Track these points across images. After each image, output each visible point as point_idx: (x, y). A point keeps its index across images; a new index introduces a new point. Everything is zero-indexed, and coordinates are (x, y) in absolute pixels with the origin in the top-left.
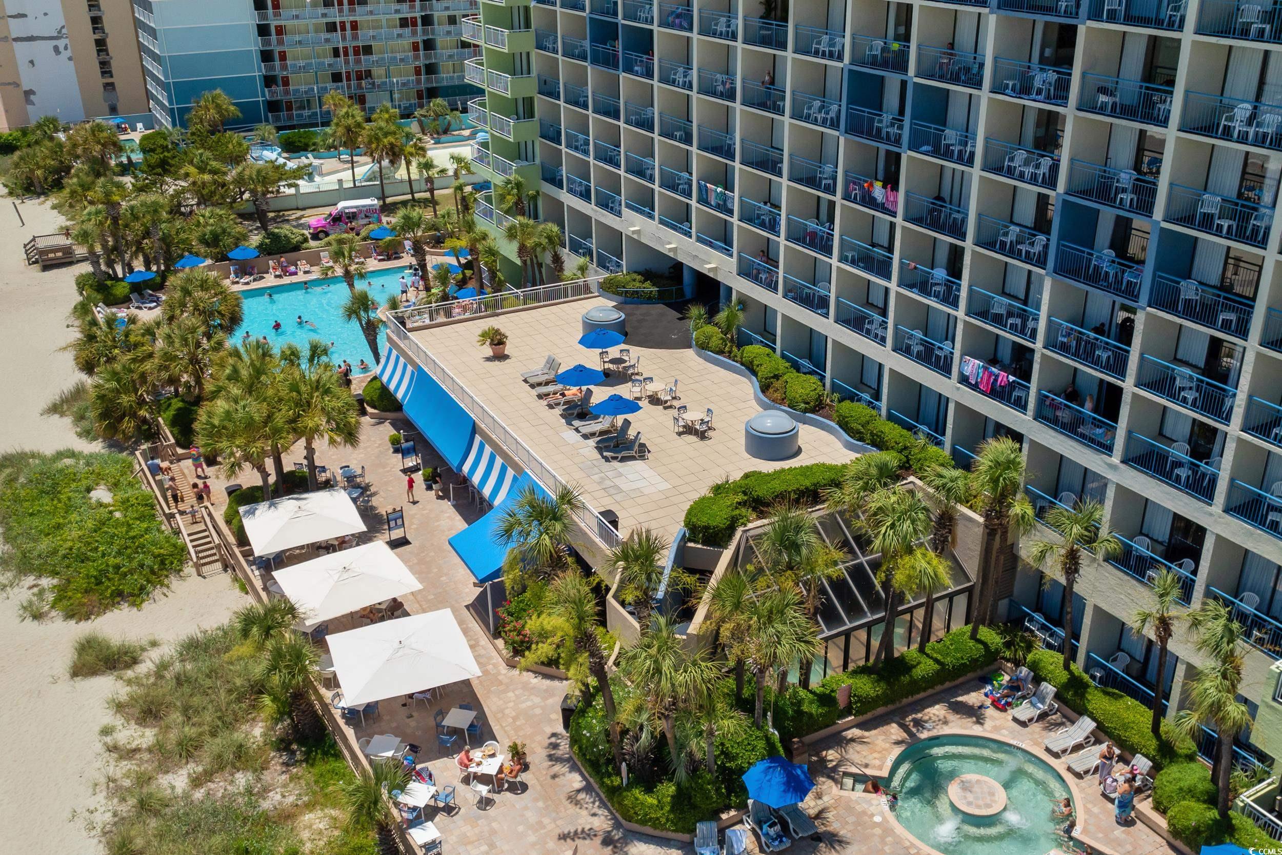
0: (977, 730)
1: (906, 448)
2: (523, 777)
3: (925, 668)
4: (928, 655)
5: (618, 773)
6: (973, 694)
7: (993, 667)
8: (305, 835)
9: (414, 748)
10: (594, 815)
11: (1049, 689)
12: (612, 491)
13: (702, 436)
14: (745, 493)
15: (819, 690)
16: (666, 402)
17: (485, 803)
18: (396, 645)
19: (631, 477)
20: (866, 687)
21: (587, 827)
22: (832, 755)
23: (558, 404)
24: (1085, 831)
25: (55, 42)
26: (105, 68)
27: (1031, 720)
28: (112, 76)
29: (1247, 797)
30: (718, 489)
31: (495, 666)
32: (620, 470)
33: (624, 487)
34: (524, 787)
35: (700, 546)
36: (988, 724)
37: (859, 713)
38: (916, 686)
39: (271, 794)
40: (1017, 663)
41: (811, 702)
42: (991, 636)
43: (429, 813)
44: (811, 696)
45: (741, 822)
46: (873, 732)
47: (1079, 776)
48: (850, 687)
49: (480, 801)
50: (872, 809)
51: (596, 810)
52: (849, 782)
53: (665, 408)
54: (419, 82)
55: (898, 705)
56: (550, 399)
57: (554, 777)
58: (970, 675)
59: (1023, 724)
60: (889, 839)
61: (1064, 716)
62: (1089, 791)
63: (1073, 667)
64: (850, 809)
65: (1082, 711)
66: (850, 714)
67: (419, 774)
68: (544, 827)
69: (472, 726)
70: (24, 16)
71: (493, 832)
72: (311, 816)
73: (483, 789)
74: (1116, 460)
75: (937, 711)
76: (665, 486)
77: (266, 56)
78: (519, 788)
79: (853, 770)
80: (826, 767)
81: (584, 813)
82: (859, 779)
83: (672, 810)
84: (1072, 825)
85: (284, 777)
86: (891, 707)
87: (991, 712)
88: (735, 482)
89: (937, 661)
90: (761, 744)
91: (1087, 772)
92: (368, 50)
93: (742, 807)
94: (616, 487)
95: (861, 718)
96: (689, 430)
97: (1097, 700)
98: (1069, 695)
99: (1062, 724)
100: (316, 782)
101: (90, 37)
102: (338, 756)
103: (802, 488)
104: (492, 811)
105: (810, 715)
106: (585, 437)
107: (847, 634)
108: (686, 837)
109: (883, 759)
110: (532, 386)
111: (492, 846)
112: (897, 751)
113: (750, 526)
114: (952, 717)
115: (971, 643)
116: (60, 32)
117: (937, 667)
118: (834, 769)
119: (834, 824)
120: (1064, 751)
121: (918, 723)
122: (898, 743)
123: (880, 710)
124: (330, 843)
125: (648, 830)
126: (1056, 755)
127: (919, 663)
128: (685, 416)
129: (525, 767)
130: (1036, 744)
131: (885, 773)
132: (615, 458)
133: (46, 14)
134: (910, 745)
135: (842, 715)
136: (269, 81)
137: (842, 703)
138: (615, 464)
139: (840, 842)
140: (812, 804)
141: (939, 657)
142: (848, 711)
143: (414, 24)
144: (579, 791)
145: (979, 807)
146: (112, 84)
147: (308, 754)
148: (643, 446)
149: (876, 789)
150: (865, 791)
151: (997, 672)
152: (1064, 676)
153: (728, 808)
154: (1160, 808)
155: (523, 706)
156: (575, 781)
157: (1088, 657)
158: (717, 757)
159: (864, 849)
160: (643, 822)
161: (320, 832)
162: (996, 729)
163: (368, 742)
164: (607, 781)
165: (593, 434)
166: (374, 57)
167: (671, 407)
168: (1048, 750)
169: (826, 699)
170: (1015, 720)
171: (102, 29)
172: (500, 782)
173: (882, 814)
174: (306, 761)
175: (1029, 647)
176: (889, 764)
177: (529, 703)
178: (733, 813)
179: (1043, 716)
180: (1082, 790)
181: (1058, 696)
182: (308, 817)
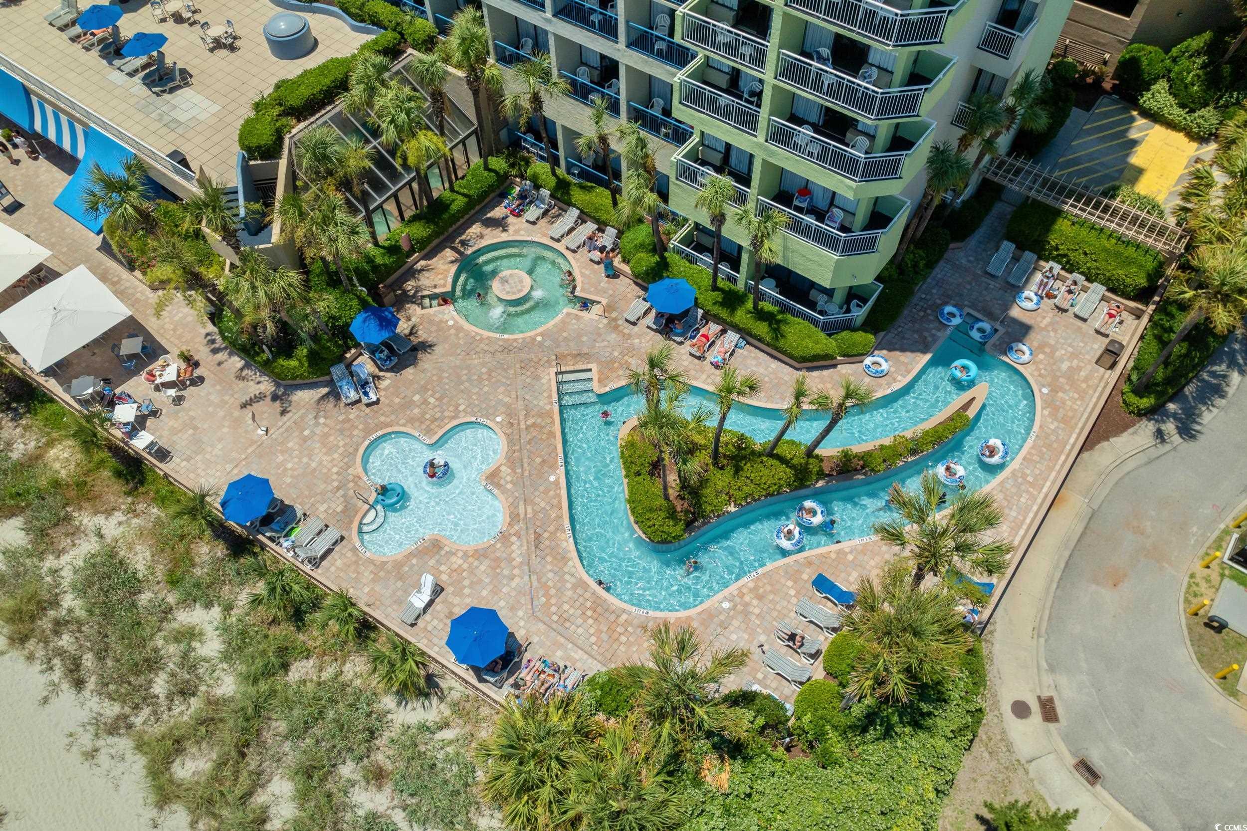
0: (504, 237)
1: (398, 24)
2: (198, 372)
3: (459, 202)
4: (457, 192)
5: (263, 351)
6: (497, 209)
7: (506, 185)
8: (57, 466)
9: (106, 381)
10: (259, 383)
11: (545, 192)
12: (173, 125)
13: (232, 48)
14: (281, 105)
15: (387, 244)
16: (189, 19)
17: (178, 400)
18: (53, 312)
19: (183, 106)
20: (419, 230)
21: (257, 393)
22: (410, 285)
23: (93, 45)
24: (583, 290)
27: (538, 219)
29: (674, 242)
30: (257, 106)
31: (142, 293)
32: (173, 102)
33: (183, 118)
34: (201, 379)
35: (259, 162)
36: (511, 229)
37: (420, 250)
38: (455, 218)
39: (15, 446)
40: (522, 177)
41: (383, 255)
42: (498, 163)
43: (140, 423)
44: (382, 251)
45: (361, 354)
46: (435, 259)
47: (574, 251)
48: (408, 235)
49: (174, 400)
50: (446, 317)
51: (259, 379)
52: (427, 302)
53: (191, 25)
55: (446, 234)
56: (84, 41)
57: (219, 364)
58: (492, 195)
59: (534, 223)
60: (461, 335)
61: (560, 209)
62: (582, 260)
63: (558, 171)
64: (431, 322)
65: (570, 204)
66: (415, 252)
67: (119, 398)
68: (227, 403)
69: (144, 348)
71: (193, 418)
72: (55, 450)
73: (172, 392)
74: (549, 15)
75: (475, 229)
76: (216, 108)
78: (198, 381)
79: (426, 293)
80: (408, 296)
81: (251, 383)
82: (432, 297)
83: (310, 366)
84: (574, 287)
85: (18, 430)
86: (442, 238)
87: (511, 219)
88: (269, 95)
89: (464, 195)
90: (355, 303)
91: (578, 247)
93: (357, 345)
94: (175, 120)
95: (423, 253)
96: (218, 44)
97: (577, 195)
98: (559, 195)
99: (560, 215)
100: (45, 426)
102: (52, 400)
103: (325, 88)
104: (185, 404)
105: (385, 265)
106: (131, 75)
107: (395, 196)
108: (327, 378)
109: (445, 278)
110: (61, 29)
111: (195, 428)
112: (454, 268)
113: (294, 131)
114: (487, 231)
115: (486, 173)
117: (466, 200)
118: (414, 296)
119: (423, 335)
120: (562, 236)
121: (464, 243)
122: (452, 262)
123: (435, 242)
124: (78, 465)
125: (298, 381)
126: (558, 241)
127: (453, 201)
128: (209, 32)
129: (196, 365)
130: (545, 235)
131: (448, 288)
132: (164, 91)
134: (461, 261)
135: (408, 256)
137: (405, 247)
138: (166, 96)
139: (430, 346)
140: (405, 326)
141: (466, 191)
142: (412, 251)
144: (242, 369)
145: (514, 293)
147: (28, 406)
148: (183, 71)
149: (446, 302)
150: (439, 305)
151: (511, 186)
152: (553, 181)
153: (349, 349)
154: (626, 261)
155: (177, 318)
156: (237, 362)
157: (567, 162)
158: (327, 323)
159: (446, 346)
160: (294, 378)
161: (68, 460)
162: (517, 232)
163: (70, 387)
164: (258, 359)
165: (136, 71)
167: (195, 23)
168: (552, 238)
169: (393, 250)
170: (528, 221)
172: (183, 383)
173: (453, 318)
174: (29, 412)
175: (528, 163)
176: (450, 280)
177: (180, 315)
178: (353, 351)
179: (545, 213)
180: (577, 260)
181: (552, 196)
182: (52, 453)
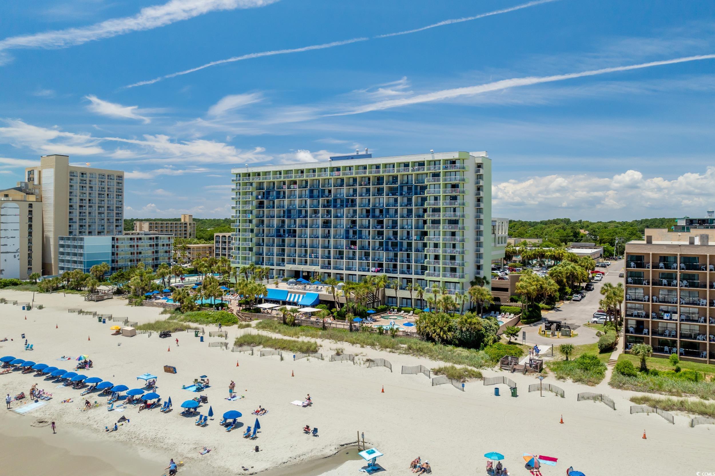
25: (14, 254)
26: (30, 263)
28: (31, 265)
54: (153, 262)
70: (6, 245)
77: (113, 254)
92: (140, 253)
101: (27, 252)
116: (17, 251)
133: (14, 245)
136: (113, 261)
143: (153, 246)
146: (31, 268)
166: (142, 255)
171: (31, 250)
